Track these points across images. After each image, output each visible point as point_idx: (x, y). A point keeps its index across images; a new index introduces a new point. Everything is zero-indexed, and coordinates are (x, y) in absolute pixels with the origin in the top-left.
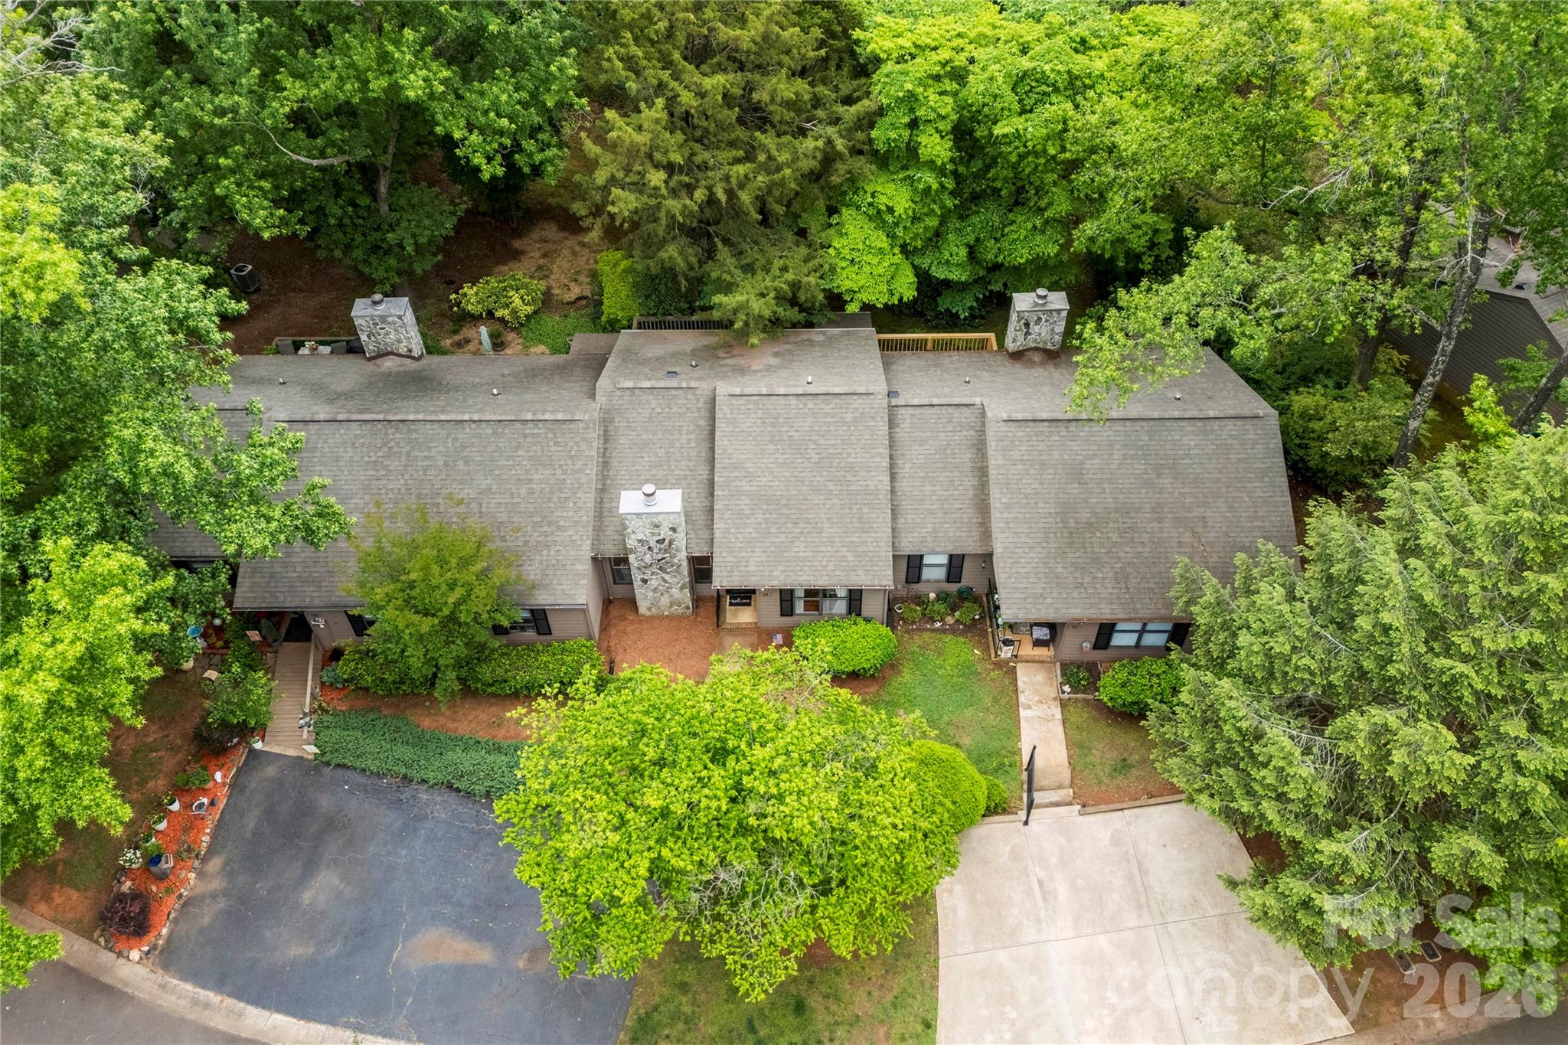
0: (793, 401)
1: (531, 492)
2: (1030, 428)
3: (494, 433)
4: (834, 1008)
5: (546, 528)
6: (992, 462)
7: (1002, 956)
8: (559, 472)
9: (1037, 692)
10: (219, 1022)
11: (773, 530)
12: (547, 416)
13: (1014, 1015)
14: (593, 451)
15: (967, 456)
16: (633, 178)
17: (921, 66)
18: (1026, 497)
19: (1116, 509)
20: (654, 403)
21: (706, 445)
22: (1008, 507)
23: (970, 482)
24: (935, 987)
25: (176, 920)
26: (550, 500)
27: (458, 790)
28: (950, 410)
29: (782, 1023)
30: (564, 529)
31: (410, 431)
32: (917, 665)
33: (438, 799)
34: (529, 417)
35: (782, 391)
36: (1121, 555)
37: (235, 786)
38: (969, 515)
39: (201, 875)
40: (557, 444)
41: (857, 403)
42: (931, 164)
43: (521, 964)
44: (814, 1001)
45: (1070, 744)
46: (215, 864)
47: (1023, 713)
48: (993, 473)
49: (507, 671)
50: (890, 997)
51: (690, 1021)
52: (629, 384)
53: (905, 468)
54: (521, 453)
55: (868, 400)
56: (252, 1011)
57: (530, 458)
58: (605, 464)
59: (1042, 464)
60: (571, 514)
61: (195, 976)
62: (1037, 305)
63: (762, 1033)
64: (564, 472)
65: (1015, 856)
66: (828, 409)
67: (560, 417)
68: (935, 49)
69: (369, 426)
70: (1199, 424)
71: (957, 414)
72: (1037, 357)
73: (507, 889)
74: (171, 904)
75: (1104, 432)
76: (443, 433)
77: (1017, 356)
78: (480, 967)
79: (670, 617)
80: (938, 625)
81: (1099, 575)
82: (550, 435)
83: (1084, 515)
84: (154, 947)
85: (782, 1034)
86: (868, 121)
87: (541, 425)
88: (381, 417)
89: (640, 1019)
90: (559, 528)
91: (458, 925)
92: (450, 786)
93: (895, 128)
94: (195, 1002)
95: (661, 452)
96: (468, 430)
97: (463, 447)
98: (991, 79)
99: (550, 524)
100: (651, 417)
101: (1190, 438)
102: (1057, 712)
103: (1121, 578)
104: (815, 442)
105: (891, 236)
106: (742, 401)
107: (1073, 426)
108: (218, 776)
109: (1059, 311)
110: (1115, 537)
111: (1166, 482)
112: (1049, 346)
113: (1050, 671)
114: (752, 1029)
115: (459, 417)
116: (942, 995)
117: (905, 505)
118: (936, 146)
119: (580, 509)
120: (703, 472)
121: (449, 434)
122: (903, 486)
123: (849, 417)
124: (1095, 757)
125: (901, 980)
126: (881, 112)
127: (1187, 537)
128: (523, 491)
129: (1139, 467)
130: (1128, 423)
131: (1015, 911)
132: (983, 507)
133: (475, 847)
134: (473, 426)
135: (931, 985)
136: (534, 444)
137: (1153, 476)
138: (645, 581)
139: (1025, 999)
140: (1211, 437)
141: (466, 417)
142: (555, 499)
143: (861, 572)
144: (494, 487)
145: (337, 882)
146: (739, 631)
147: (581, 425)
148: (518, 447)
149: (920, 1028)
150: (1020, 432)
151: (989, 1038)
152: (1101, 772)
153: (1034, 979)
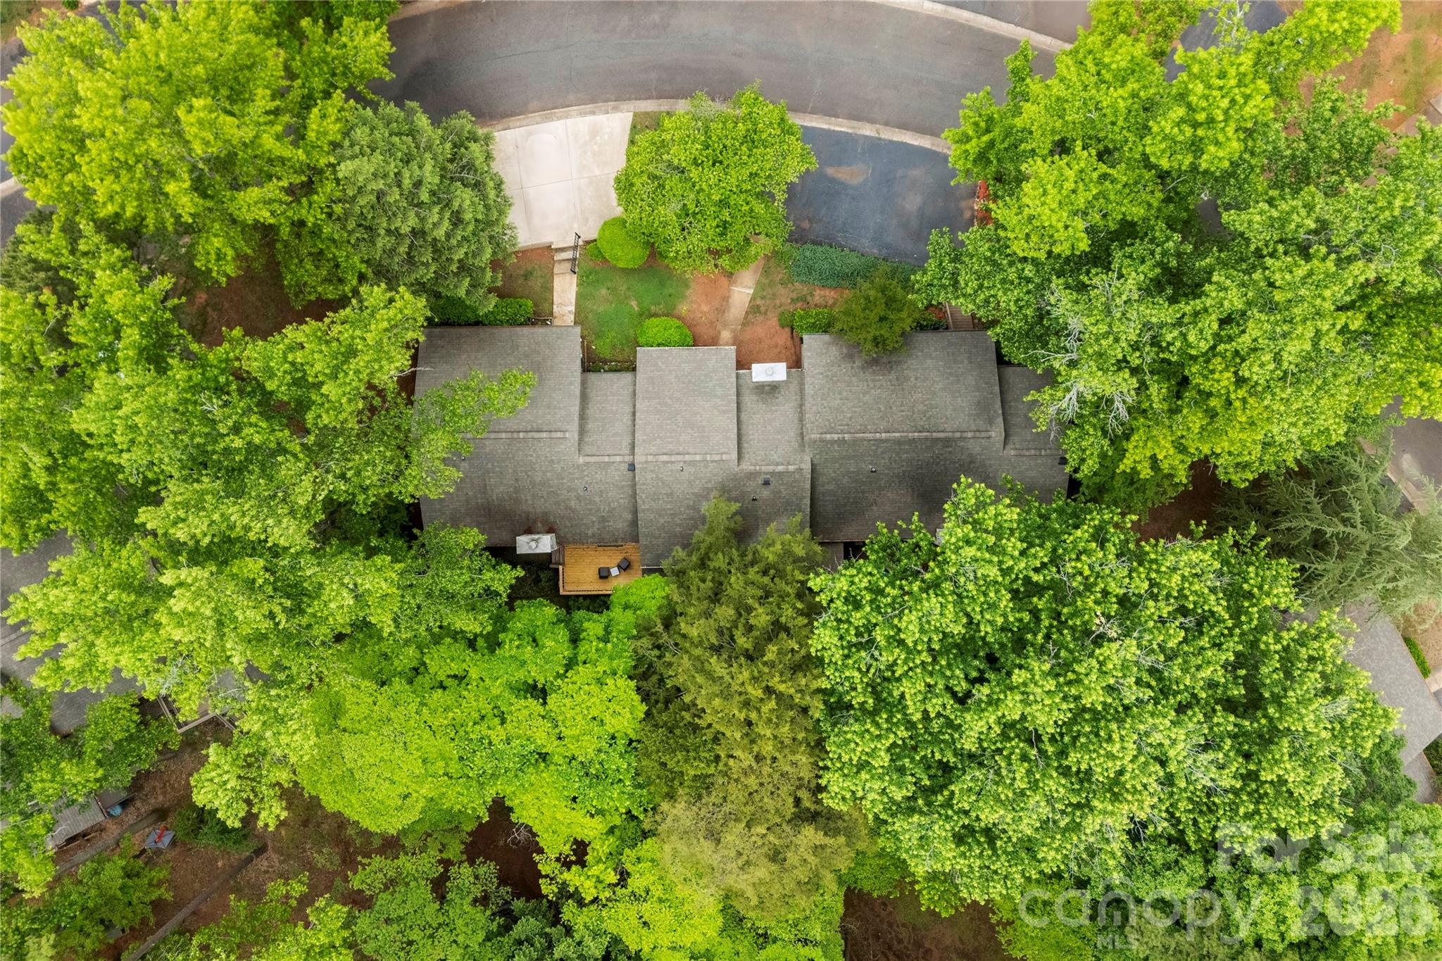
0: (691, 450)
1: (840, 393)
2: (554, 428)
6: (577, 408)
7: (597, 172)
8: (825, 404)
11: (703, 377)
12: (836, 437)
13: (595, 146)
14: (808, 416)
15: (590, 426)
20: (776, 456)
21: (743, 432)
22: (571, 383)
23: (590, 411)
31: (915, 426)
32: (627, 338)
33: (868, 248)
35: (697, 456)
38: (592, 394)
40: (829, 420)
41: (654, 451)
45: (551, 290)
47: (573, 308)
48: (577, 402)
52: (790, 467)
53: (627, 419)
54: (849, 415)
55: (649, 452)
57: (843, 411)
58: (801, 420)
59: (549, 407)
60: (816, 382)
64: (822, 404)
65: (586, 220)
66: (671, 447)
67: (829, 436)
69: (940, 429)
73: (826, 202)
76: (896, 426)
78: (832, 165)
82: (833, 425)
90: (822, 373)
91: (844, 185)
95: (769, 428)
97: (882, 418)
100: (777, 448)
102: (555, 309)
104: (678, 427)
106: (722, 451)
107: (529, 428)
115: (887, 435)
117: (628, 399)
119: (812, 387)
120: (744, 416)
121: (892, 425)
122: (628, 409)
123: (658, 442)
128: (845, 394)
132: (584, 398)
133: (844, 223)
134: (879, 430)
139: (589, 153)
141: (884, 435)
142: (826, 388)
144: (861, 395)
145: (907, 205)
147: (815, 431)
148: (851, 418)
151: (606, 137)
152: (538, 273)
153: (584, 162)
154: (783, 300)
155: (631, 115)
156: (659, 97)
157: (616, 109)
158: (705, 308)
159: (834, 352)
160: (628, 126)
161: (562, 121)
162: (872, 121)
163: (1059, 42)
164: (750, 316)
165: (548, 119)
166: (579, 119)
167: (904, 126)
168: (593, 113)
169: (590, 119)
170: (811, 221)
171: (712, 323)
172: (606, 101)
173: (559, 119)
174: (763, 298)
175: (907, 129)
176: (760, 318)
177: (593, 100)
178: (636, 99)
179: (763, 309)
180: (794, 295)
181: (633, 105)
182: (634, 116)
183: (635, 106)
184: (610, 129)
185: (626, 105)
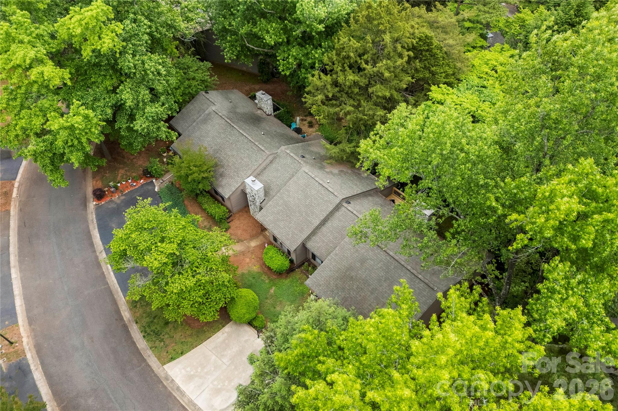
0: (317, 184)
1: (241, 163)
3: (247, 142)
4: (172, 330)
5: (235, 174)
6: (345, 239)
7: (214, 357)
8: (250, 162)
10: (91, 227)
11: (281, 214)
12: (260, 146)
13: (199, 370)
18: (344, 256)
19: (363, 280)
20: (289, 161)
22: (336, 255)
24: (193, 348)
25: (106, 202)
26: (242, 168)
29: (160, 323)
30: (238, 177)
31: (232, 130)
36: (351, 293)
37: (143, 185)
39: (119, 198)
40: (256, 155)
41: (331, 196)
46: (123, 197)
48: (342, 242)
50: (183, 340)
52: (288, 152)
53: (329, 224)
54: (247, 151)
55: (335, 198)
56: (97, 230)
57: (248, 154)
58: (265, 168)
60: (243, 175)
61: (97, 215)
63: (155, 320)
65: (246, 342)
66: (323, 192)
67: (263, 148)
69: (226, 123)
70: (413, 276)
74: (108, 199)
75: (383, 256)
76: (237, 135)
81: (340, 293)
82: (256, 152)
84: (98, 204)
85: (157, 325)
87: (257, 147)
88: (230, 122)
94: (92, 220)
96: (242, 138)
97: (238, 141)
99: (237, 173)
100: (285, 164)
108: (142, 181)
111: (385, 284)
114: (154, 318)
115: (244, 134)
116: (192, 351)
119: (246, 175)
123: (326, 199)
125: (190, 340)
128: (239, 161)
129: (382, 274)
130: (392, 259)
131: (229, 352)
134: (244, 138)
135: (193, 347)
136: (251, 151)
137: (383, 280)
138: (251, 205)
139: (206, 370)
140: (412, 283)
143: (289, 242)
144: (235, 156)
147: (265, 154)
148: (248, 149)
149: (180, 352)
151: (188, 369)
153: (213, 369)
155: (165, 367)
156: (144, 360)
157: (167, 378)
158: (248, 260)
159: (224, 182)
160: (174, 362)
161: (196, 402)
162: (97, 258)
163: (11, 217)
166: (188, 393)
167: (92, 245)
168: (178, 389)
169: (183, 387)
171: (252, 253)
172: (165, 387)
175: (92, 242)
177: (170, 395)
178: (153, 372)
181: (159, 370)
182: (165, 364)
183: (159, 368)
184: (183, 371)
185: (161, 374)
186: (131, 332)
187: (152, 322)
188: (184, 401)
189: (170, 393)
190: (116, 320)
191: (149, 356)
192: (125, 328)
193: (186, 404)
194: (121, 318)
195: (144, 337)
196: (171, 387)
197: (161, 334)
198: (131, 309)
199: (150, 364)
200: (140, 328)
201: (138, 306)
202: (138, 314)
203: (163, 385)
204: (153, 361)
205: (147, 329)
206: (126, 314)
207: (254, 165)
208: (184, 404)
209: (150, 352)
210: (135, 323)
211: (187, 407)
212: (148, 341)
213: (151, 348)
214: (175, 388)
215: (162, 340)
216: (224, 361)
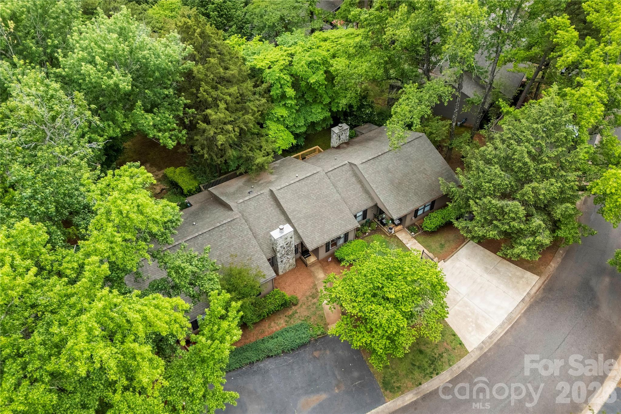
1: (235, 249)
2: (369, 163)
3: (210, 235)
4: (429, 346)
5: (248, 258)
6: (365, 177)
7: (457, 307)
8: (240, 238)
9: (406, 238)
11: (316, 225)
12: (225, 222)
13: (471, 320)
15: (354, 179)
16: (219, 130)
17: (276, 68)
19: (403, 176)
20: (253, 203)
21: (278, 209)
24: (448, 326)
26: (243, 248)
27: (272, 356)
28: (341, 168)
29: (420, 358)
30: (254, 255)
33: (267, 363)
34: (219, 225)
35: (292, 182)
36: (412, 187)
38: (364, 196)
40: (234, 229)
41: (316, 176)
42: (291, 98)
43: (337, 391)
44: (423, 348)
45: (425, 247)
47: (407, 246)
49: (259, 312)
51: (396, 374)
52: (241, 201)
53: (339, 190)
54: (223, 237)
55: (318, 174)
57: (228, 238)
59: (378, 172)
60: (253, 249)
62: (340, 129)
63: (417, 364)
64: (242, 237)
67: (229, 220)
68: (277, 61)
70: (409, 144)
71: (343, 168)
72: (345, 146)
73: (313, 374)
77: (338, 147)
78: (326, 400)
79: (290, 271)
80: (367, 234)
81: (410, 195)
82: (230, 227)
83: (397, 181)
85: (422, 361)
86: (268, 90)
87: (224, 225)
89: (383, 383)
90: (252, 256)
91: (308, 393)
92: (268, 357)
93: (277, 89)
96: (200, 239)
98: (302, 66)
99: (248, 256)
100: (255, 208)
101: (409, 149)
102: (415, 241)
103: (416, 194)
104: (311, 193)
105: (284, 124)
106: (282, 190)
107: (379, 158)
109: (347, 129)
110: (407, 183)
111: (410, 163)
112: (346, 141)
113: (405, 231)
114: (414, 365)
115: (194, 236)
116: (451, 326)
117: (347, 200)
118: (290, 92)
119: (255, 246)
120: (282, 218)
121: (194, 243)
124: (434, 247)
126: (271, 86)
127: (424, 176)
129: (402, 162)
130: (392, 151)
131: (450, 295)
133: (292, 369)
134: (201, 236)
136: (226, 233)
137: (406, 163)
138: (282, 261)
139: (470, 314)
140: (413, 146)
141: (197, 234)
142: (245, 247)
144: (222, 253)
145: (257, 407)
146: (313, 264)
147: (238, 220)
148: (221, 236)
149: (453, 337)
150: (367, 165)
151: (470, 329)
152: (439, 250)
153: (468, 308)
154: (302, 310)
155: (469, 350)
156: (464, 372)
157: (481, 348)
160: (464, 342)
164: (314, 291)
165: (509, 318)
166: (494, 329)
168: (490, 337)
169: (489, 333)
170: (315, 357)
172: (490, 350)
173: (503, 323)
174: (314, 304)
176: (308, 293)
177: (497, 345)
178: (475, 362)
179: (310, 298)
180: (297, 315)
181: (474, 356)
182: (467, 351)
183: (472, 357)
184: (472, 334)
185: (477, 354)
186: (431, 390)
187: (419, 368)
188: (501, 333)
189: (495, 344)
190: (416, 409)
191: (459, 367)
192: (426, 397)
193: (503, 331)
194: (414, 404)
195: (437, 374)
196: (490, 344)
197: (433, 357)
198: (403, 393)
199: (467, 366)
200: (427, 380)
201: (398, 385)
202: (410, 384)
203: (488, 351)
204: (464, 363)
205: (428, 371)
206: (409, 398)
207: (247, 234)
208: (504, 332)
209: (455, 367)
210: (420, 386)
211: (506, 330)
212: (442, 370)
213: (450, 366)
214: (489, 340)
215: (441, 356)
216: (460, 299)
